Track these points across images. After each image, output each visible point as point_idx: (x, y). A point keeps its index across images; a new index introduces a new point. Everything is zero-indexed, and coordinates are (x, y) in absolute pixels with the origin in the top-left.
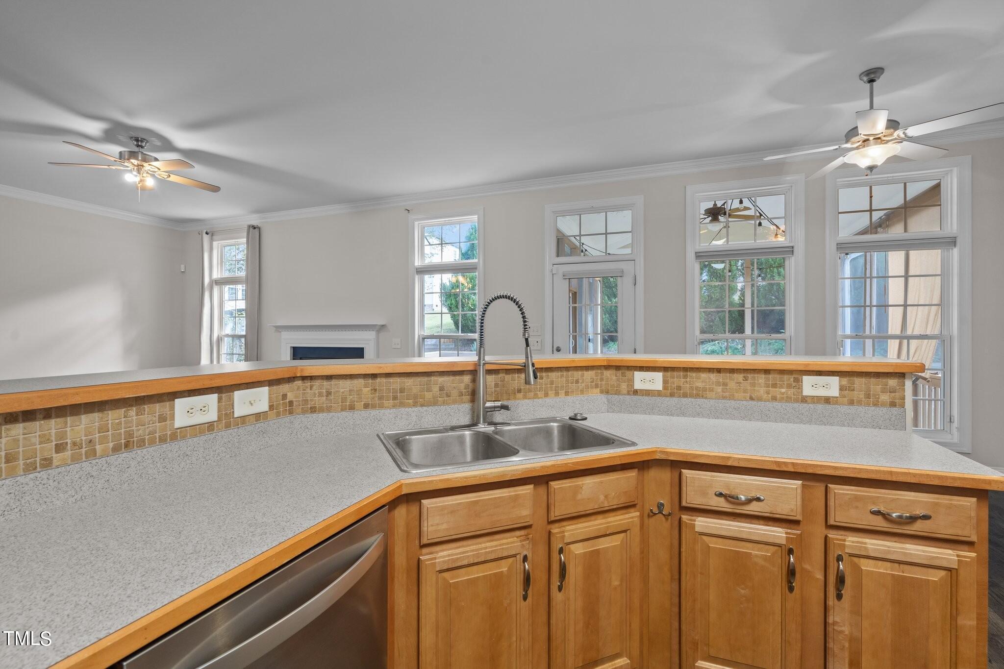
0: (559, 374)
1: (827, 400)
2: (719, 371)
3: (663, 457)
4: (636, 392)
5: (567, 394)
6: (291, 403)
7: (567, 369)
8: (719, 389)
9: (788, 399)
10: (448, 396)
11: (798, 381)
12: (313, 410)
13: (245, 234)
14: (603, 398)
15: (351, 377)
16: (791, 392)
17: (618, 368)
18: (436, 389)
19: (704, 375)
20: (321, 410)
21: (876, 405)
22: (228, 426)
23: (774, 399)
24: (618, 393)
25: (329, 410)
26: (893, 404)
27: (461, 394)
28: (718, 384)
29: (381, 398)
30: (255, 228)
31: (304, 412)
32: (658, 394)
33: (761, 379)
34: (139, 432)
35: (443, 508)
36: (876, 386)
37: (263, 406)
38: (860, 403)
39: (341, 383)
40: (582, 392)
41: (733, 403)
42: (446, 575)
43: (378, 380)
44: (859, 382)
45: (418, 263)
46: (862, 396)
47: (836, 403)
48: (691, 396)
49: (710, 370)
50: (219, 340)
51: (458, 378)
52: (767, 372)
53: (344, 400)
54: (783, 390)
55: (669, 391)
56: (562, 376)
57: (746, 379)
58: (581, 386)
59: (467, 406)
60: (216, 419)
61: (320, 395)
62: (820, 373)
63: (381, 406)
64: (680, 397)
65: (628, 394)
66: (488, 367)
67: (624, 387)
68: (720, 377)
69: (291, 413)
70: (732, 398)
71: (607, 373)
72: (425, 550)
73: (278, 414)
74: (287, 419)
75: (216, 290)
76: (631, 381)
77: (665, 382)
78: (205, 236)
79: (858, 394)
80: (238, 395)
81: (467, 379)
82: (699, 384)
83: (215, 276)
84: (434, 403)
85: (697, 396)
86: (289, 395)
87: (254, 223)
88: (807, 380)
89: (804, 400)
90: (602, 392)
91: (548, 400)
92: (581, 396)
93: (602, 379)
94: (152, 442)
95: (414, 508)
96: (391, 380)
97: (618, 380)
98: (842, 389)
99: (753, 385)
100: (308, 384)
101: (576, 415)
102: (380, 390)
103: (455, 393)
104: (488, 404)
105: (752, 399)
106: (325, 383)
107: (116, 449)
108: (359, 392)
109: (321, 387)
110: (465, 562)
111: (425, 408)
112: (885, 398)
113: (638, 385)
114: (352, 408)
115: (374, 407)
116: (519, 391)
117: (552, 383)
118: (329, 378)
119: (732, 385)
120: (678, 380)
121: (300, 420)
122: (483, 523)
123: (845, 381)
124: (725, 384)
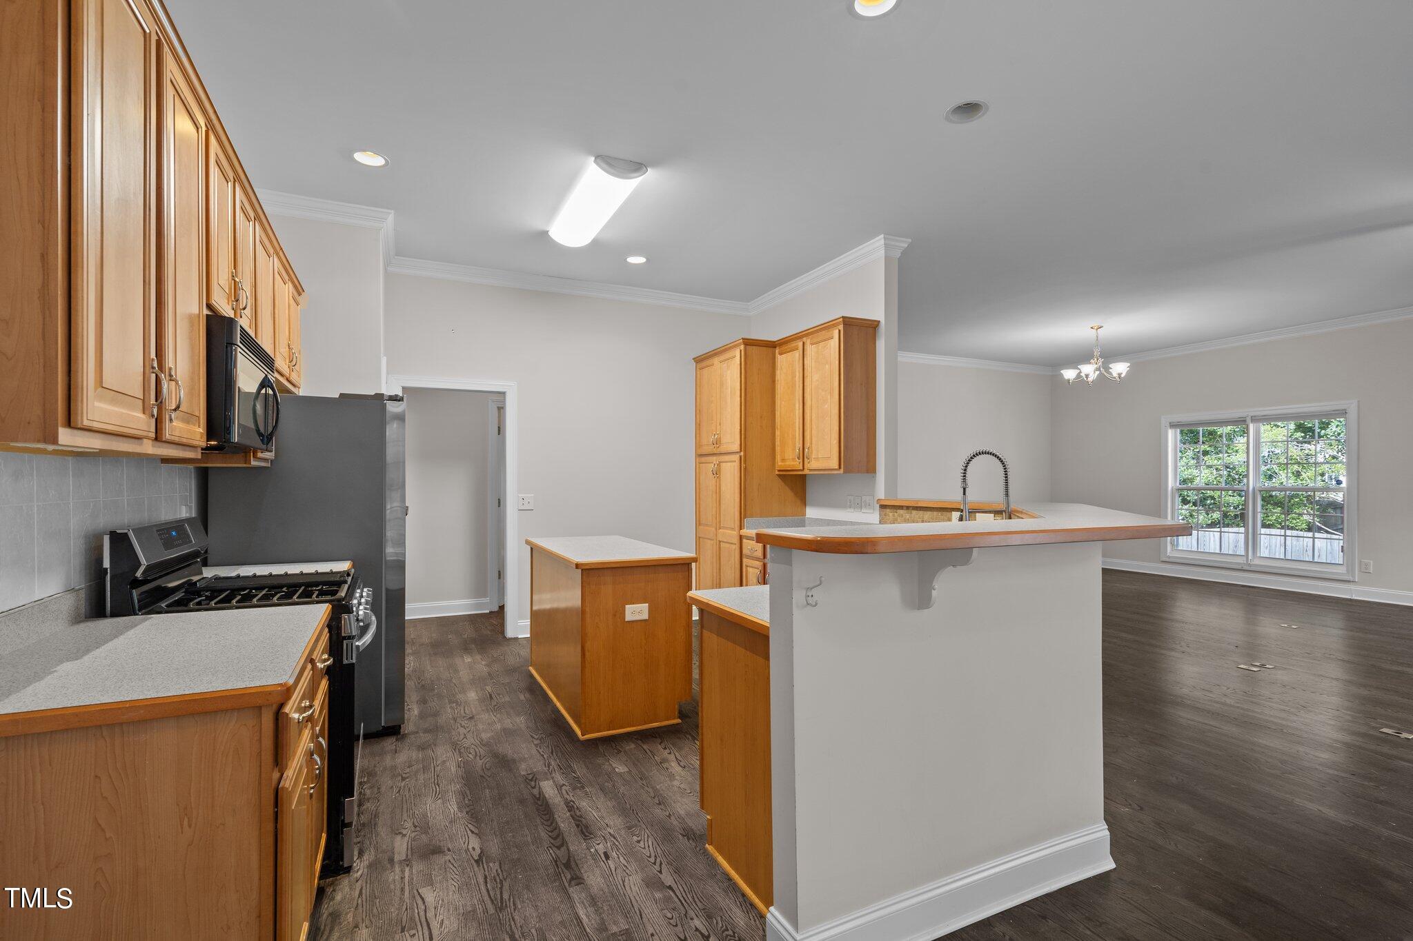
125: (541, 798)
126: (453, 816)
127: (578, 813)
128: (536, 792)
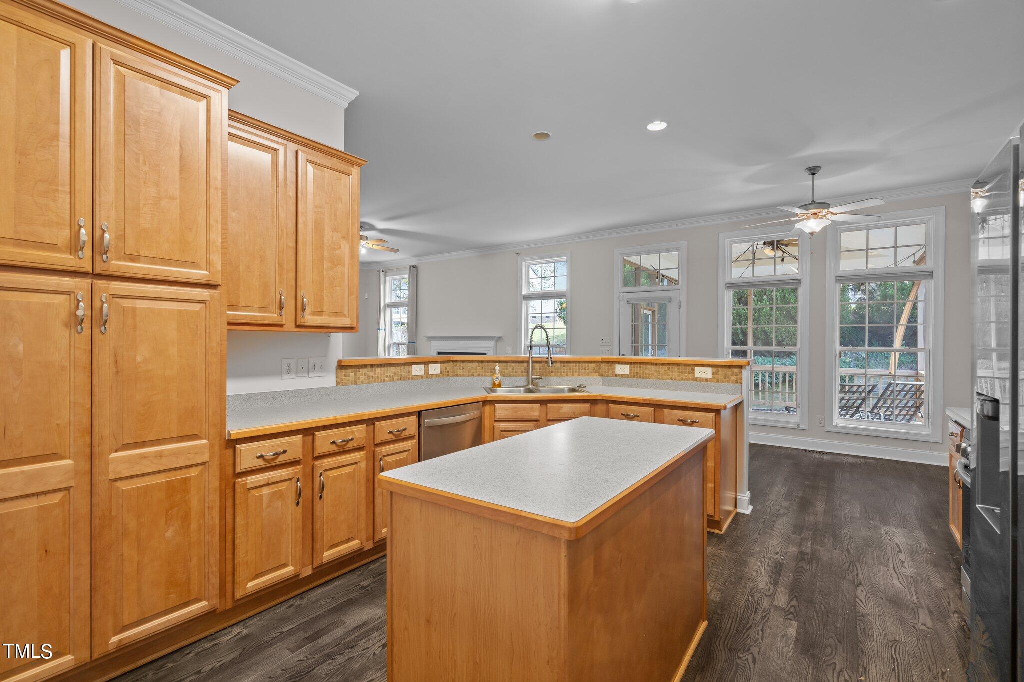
0: (575, 364)
1: (707, 380)
2: (656, 364)
3: (602, 398)
4: (617, 375)
5: (579, 375)
6: (448, 371)
7: (579, 362)
8: (656, 374)
9: (689, 379)
10: (516, 372)
11: (693, 370)
12: (457, 375)
13: (408, 271)
14: (600, 378)
15: (473, 361)
16: (690, 375)
17: (608, 362)
18: (510, 369)
19: (649, 366)
20: (460, 375)
21: (729, 382)
22: (427, 377)
23: (682, 379)
24: (608, 376)
25: (463, 375)
26: (737, 382)
27: (523, 372)
28: (656, 371)
29: (485, 372)
30: (414, 267)
31: (453, 376)
32: (628, 376)
33: (676, 369)
34: (404, 375)
35: (503, 408)
36: (729, 372)
37: (438, 371)
38: (722, 381)
39: (469, 364)
40: (588, 374)
41: (662, 381)
42: (504, 433)
43: (484, 364)
44: (721, 370)
45: (524, 292)
46: (723, 378)
47: (711, 381)
48: (643, 377)
49: (652, 364)
50: (390, 346)
51: (521, 364)
52: (679, 365)
53: (470, 372)
54: (687, 375)
55: (633, 375)
56: (576, 366)
57: (669, 369)
58: (587, 371)
59: (525, 378)
60: (424, 374)
61: (460, 369)
62: (703, 366)
63: (485, 375)
64: (637, 378)
65: (613, 376)
66: (534, 359)
67: (611, 372)
68: (657, 368)
69: (448, 376)
70: (662, 378)
71: (603, 365)
72: (496, 423)
73: (443, 376)
74: (446, 378)
75: (388, 310)
76: (614, 369)
77: (631, 370)
78: (382, 273)
79: (721, 377)
80: (430, 366)
81: (525, 365)
82: (647, 371)
83: (388, 301)
84: (510, 375)
85: (646, 377)
86: (448, 368)
87: (414, 264)
88: (697, 369)
89: (696, 379)
90: (600, 375)
91: (568, 377)
92: (587, 377)
93: (600, 368)
94: (407, 379)
95: (492, 407)
96: (490, 364)
97: (608, 369)
98: (713, 374)
99: (673, 372)
100: (455, 364)
101: (581, 385)
102: (485, 368)
103: (519, 372)
104: (533, 377)
105: (672, 379)
106: (462, 364)
107: (398, 379)
108: (476, 369)
109: (460, 365)
110: (511, 429)
111: (505, 378)
112: (733, 378)
113: (618, 372)
114: (473, 375)
115: (482, 375)
116: (553, 372)
117: (571, 369)
118: (464, 362)
119: (662, 372)
120: (637, 369)
121: (453, 379)
122: (519, 415)
123: (715, 370)
124: (659, 371)
125: (793, 596)
126: (877, 619)
127: (774, 576)
128: (794, 602)
